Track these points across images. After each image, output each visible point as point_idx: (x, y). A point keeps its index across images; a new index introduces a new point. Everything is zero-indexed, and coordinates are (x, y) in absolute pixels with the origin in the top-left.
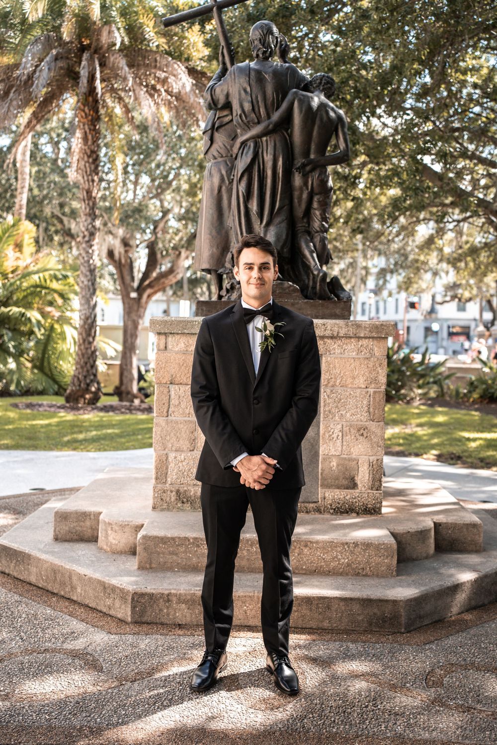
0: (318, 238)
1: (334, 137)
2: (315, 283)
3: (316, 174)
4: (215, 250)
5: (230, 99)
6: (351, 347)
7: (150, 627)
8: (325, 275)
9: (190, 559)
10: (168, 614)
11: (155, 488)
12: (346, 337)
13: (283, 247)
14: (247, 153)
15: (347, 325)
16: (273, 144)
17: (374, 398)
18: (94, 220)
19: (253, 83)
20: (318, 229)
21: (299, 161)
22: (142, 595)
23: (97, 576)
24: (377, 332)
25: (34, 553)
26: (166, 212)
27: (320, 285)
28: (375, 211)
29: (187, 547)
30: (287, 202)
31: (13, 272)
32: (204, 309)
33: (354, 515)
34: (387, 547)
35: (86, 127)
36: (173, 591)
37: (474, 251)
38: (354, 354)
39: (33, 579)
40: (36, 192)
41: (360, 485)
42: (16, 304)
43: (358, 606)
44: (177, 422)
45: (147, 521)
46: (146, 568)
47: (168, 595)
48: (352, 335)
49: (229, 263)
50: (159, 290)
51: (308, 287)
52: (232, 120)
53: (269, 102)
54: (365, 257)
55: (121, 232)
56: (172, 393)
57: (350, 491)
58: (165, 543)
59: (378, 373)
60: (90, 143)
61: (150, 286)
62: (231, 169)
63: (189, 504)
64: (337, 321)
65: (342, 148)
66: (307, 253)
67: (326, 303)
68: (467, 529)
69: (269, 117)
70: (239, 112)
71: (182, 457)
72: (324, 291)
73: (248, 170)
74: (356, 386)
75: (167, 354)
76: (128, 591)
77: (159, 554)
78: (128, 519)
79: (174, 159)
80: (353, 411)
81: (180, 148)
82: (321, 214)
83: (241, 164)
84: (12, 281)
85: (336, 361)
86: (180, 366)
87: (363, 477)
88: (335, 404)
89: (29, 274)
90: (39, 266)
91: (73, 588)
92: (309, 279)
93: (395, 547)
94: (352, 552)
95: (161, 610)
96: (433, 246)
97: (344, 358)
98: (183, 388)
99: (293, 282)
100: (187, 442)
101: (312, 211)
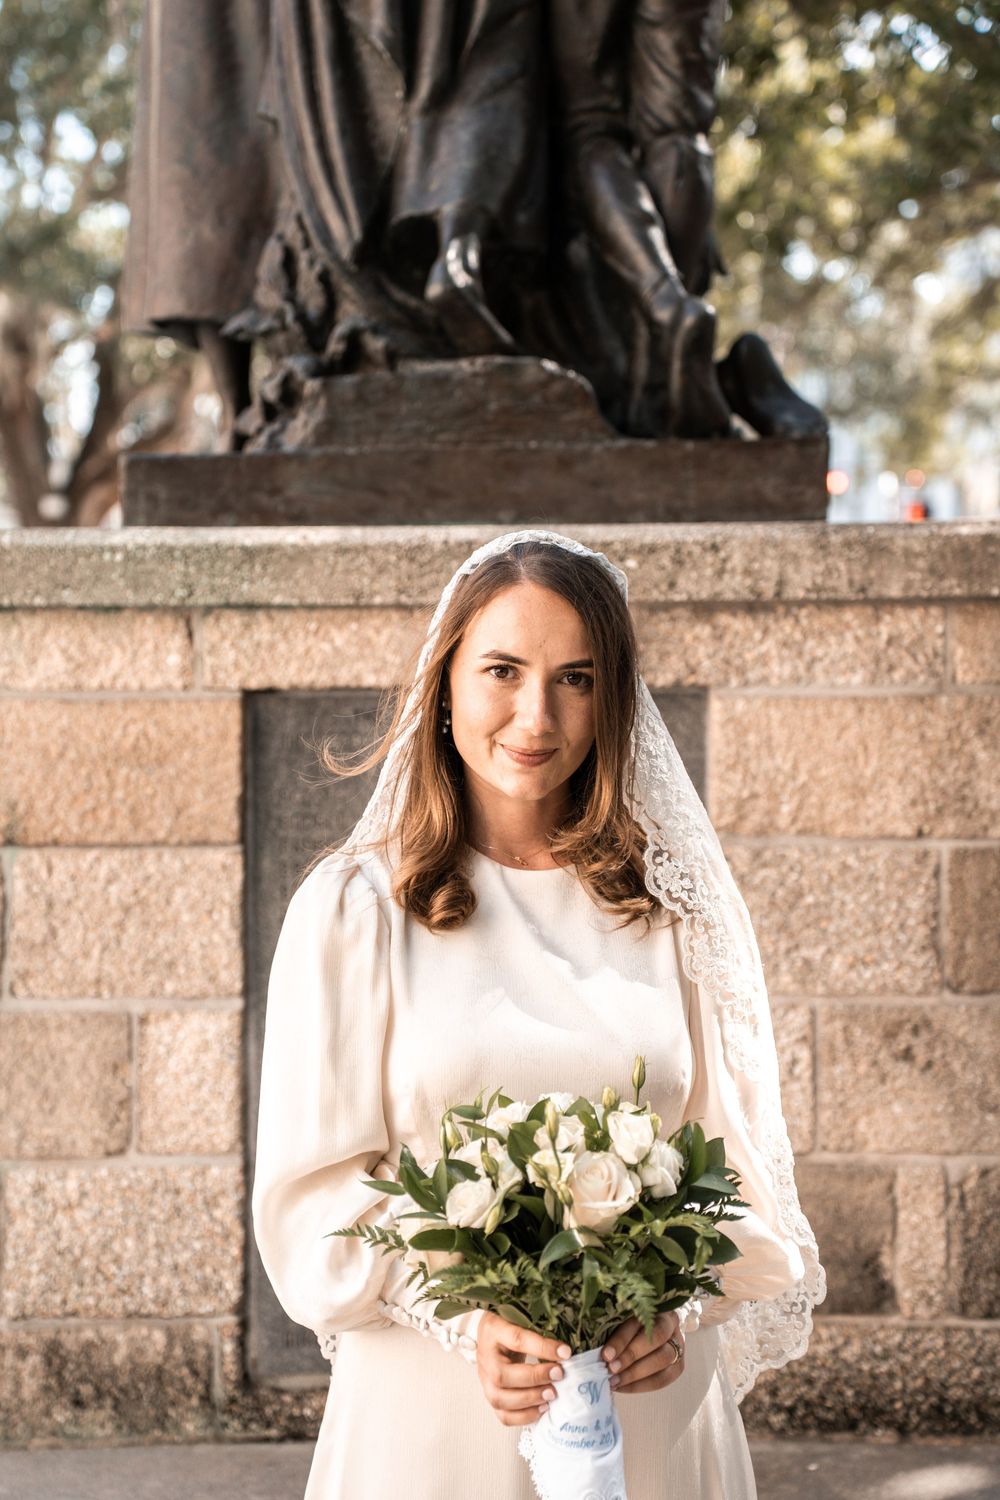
0: (671, 158)
2: (659, 362)
4: (207, 231)
6: (844, 644)
8: (707, 325)
12: (819, 604)
13: (511, 202)
15: (822, 546)
17: (957, 883)
20: (669, 117)
24: (966, 576)
27: (686, 370)
32: (162, 492)
33: (884, 1436)
38: (857, 678)
41: (905, 1295)
44: (40, 1025)
48: (845, 592)
49: (273, 285)
51: (627, 384)
56: (16, 887)
57: (862, 1320)
59: (972, 765)
63: (108, 1411)
64: (777, 531)
66: (621, 228)
67: (714, 452)
71: (72, 1185)
72: (705, 396)
74: (871, 829)
80: (858, 947)
85: (775, 715)
86: (49, 761)
87: (919, 1255)
88: (776, 917)
92: (629, 347)
97: (812, 701)
98: (64, 863)
99: (563, 362)
100: (91, 1117)
101: (641, 34)
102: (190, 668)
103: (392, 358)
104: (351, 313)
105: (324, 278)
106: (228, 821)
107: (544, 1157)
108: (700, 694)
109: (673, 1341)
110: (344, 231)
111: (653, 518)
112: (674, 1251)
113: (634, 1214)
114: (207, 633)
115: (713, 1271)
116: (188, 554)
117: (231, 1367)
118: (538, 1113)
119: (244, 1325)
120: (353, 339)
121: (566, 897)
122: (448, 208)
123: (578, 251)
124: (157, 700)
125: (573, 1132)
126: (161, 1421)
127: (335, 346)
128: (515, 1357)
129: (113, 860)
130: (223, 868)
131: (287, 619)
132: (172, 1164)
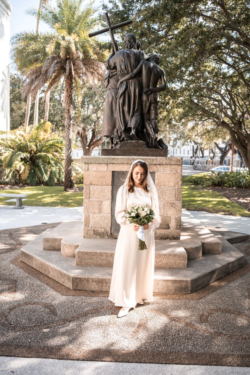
0: (154, 122)
1: (160, 80)
2: (152, 141)
3: (152, 95)
4: (110, 127)
5: (116, 65)
6: (168, 168)
7: (80, 292)
8: (157, 138)
9: (98, 261)
10: (88, 287)
11: (84, 229)
12: (166, 165)
13: (138, 126)
14: (123, 86)
15: (166, 159)
16: (134, 83)
17: (178, 191)
18: (70, 120)
19: (125, 58)
20: (153, 118)
21: (145, 90)
22: (77, 278)
23: (58, 268)
25: (35, 256)
26: (98, 118)
27: (155, 142)
28: (173, 117)
29: (97, 256)
30: (140, 107)
31: (43, 140)
32: (105, 152)
33: (169, 240)
34: (183, 256)
35: (68, 87)
36: (90, 277)
37: (209, 132)
38: (169, 172)
39: (34, 266)
40: (52, 112)
41: (171, 228)
42: (44, 152)
43: (171, 283)
44: (93, 201)
45: (80, 243)
46: (80, 265)
47: (88, 279)
48: (168, 164)
49: (116, 133)
50: (96, 146)
51: (149, 143)
52: (117, 74)
53: (132, 65)
54: (169, 134)
55: (82, 125)
56: (91, 189)
57: (167, 230)
58: (87, 255)
60: (69, 92)
61: (93, 144)
62: (116, 94)
63: (99, 236)
64: (162, 158)
65: (163, 84)
66: (149, 128)
67: (157, 150)
68: (215, 245)
69: (132, 71)
70: (120, 70)
71: (96, 216)
72: (156, 144)
73: (124, 93)
74: (170, 186)
75: (88, 172)
76: (71, 277)
77: (85, 259)
78: (72, 243)
79: (101, 99)
80: (168, 196)
81: (104, 95)
82: (154, 112)
83: (121, 91)
84: (42, 143)
85: (162, 175)
86: (94, 177)
87: (173, 224)
88: (161, 193)
89: (48, 141)
90: (52, 138)
91: (49, 272)
92: (149, 139)
93: (187, 256)
94: (168, 258)
95: (85, 285)
96: (194, 130)
97: (165, 173)
98: (95, 187)
99: (143, 141)
100: (98, 210)
101: (151, 111)
102: (107, 169)
103: (127, 140)
104: (123, 136)
105: (121, 133)
106: (110, 183)
107: (139, 211)
108: (155, 173)
109: (148, 226)
110: (123, 128)
111: (151, 156)
112: (149, 218)
113: (146, 215)
114: (109, 166)
115: (152, 220)
116: (107, 158)
117: (110, 233)
118: (139, 208)
119: (111, 229)
120: (123, 138)
121: (142, 190)
122: (132, 127)
123: (145, 130)
124: (104, 172)
125: (141, 209)
126: (104, 237)
127: (121, 139)
128: (136, 226)
129: (100, 186)
130: (110, 188)
131: (116, 165)
132: (105, 214)
